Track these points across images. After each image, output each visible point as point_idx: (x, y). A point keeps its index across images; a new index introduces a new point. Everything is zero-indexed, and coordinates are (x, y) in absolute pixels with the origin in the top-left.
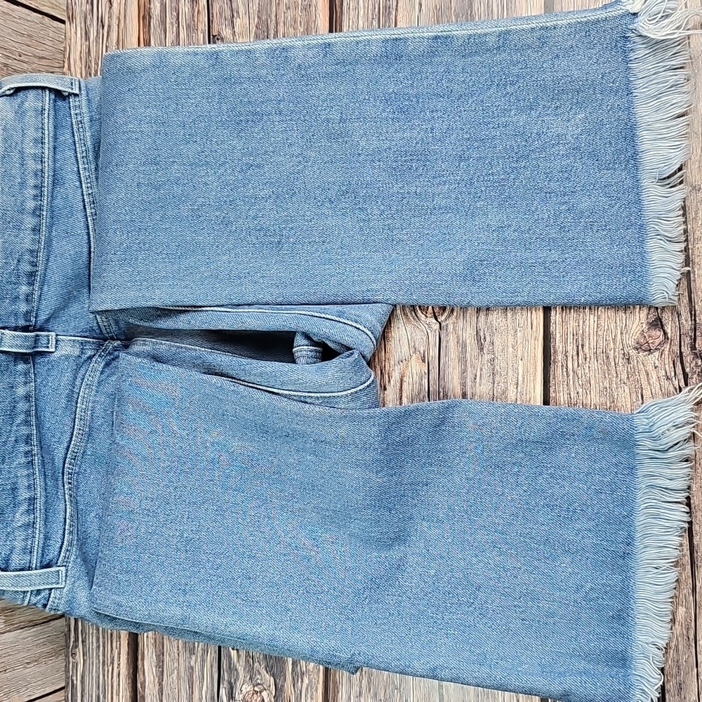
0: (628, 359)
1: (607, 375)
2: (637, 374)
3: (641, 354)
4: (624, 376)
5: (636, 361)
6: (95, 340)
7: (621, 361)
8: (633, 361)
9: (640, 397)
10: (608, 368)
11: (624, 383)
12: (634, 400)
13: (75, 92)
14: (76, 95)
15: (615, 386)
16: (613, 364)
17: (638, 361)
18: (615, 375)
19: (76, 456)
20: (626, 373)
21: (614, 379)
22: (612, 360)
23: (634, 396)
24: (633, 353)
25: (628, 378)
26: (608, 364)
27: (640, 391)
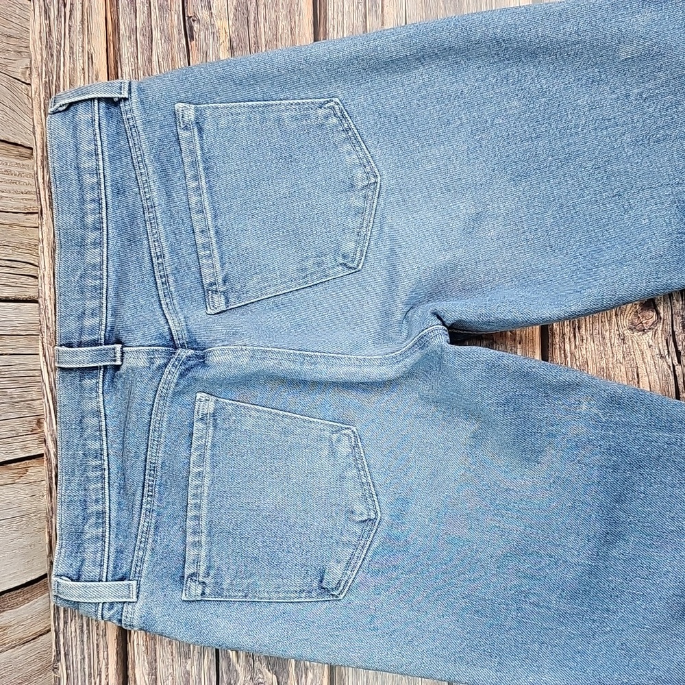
0: (624, 339)
1: (603, 356)
2: (632, 353)
3: (635, 334)
4: (620, 356)
5: (630, 341)
6: (164, 348)
7: (616, 342)
8: (628, 341)
9: (636, 376)
10: (604, 349)
11: (620, 363)
12: (630, 379)
13: (124, 97)
14: (125, 99)
15: (611, 366)
16: (609, 344)
17: (632, 342)
18: (611, 355)
19: (154, 467)
20: (621, 353)
21: (611, 359)
22: (607, 341)
23: (630, 375)
24: (628, 333)
25: (624, 357)
26: (604, 345)
27: (635, 370)
